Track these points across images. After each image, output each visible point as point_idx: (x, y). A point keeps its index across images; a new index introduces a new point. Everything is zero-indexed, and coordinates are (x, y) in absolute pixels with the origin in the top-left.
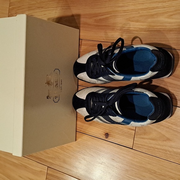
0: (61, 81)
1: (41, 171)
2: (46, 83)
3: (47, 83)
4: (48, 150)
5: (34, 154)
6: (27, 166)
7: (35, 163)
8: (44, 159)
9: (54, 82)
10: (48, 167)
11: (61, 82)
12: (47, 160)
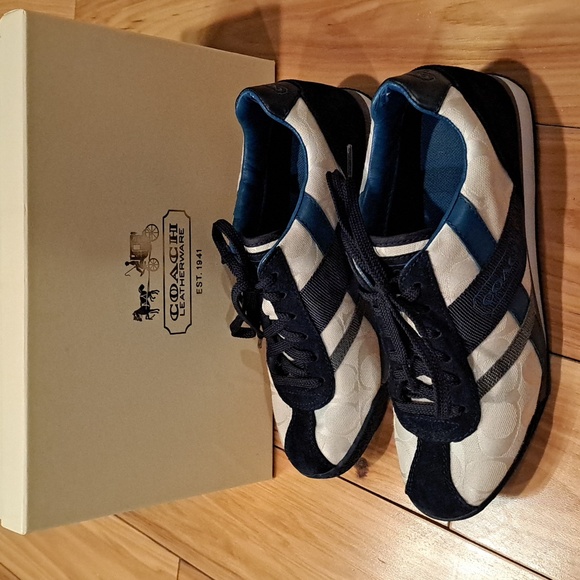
0: (199, 256)
1: (160, 572)
2: (127, 264)
3: (132, 263)
4: (182, 503)
5: (143, 511)
6: (121, 547)
7: (144, 542)
8: (169, 529)
9: (167, 257)
10: (181, 559)
11: (195, 259)
12: (178, 533)
